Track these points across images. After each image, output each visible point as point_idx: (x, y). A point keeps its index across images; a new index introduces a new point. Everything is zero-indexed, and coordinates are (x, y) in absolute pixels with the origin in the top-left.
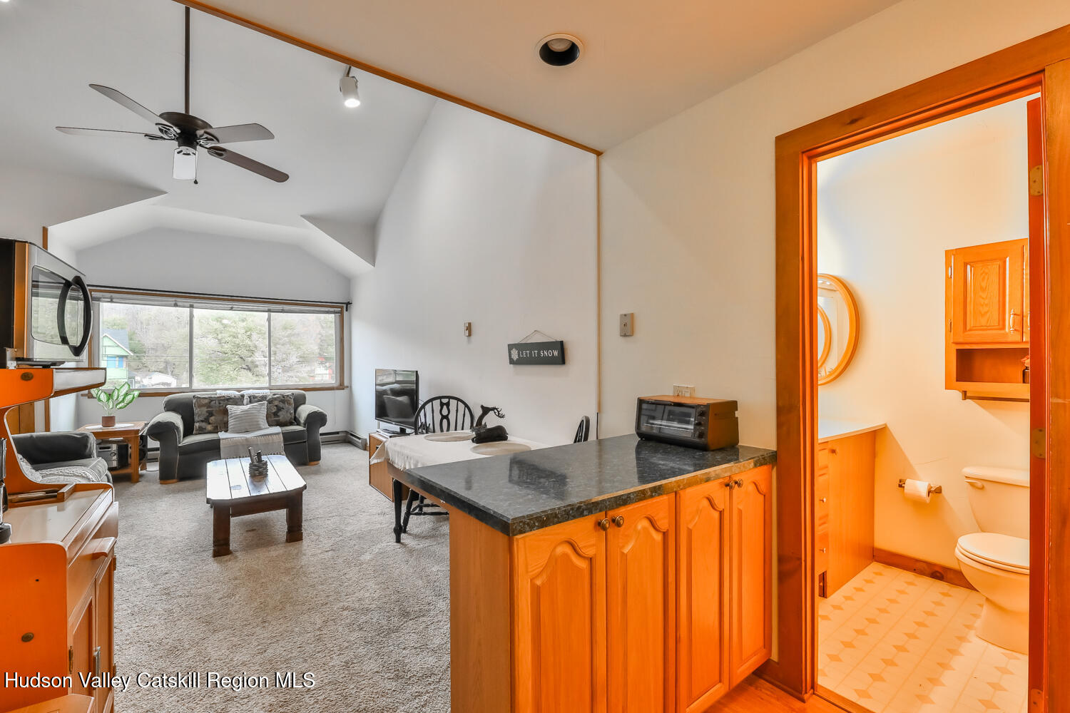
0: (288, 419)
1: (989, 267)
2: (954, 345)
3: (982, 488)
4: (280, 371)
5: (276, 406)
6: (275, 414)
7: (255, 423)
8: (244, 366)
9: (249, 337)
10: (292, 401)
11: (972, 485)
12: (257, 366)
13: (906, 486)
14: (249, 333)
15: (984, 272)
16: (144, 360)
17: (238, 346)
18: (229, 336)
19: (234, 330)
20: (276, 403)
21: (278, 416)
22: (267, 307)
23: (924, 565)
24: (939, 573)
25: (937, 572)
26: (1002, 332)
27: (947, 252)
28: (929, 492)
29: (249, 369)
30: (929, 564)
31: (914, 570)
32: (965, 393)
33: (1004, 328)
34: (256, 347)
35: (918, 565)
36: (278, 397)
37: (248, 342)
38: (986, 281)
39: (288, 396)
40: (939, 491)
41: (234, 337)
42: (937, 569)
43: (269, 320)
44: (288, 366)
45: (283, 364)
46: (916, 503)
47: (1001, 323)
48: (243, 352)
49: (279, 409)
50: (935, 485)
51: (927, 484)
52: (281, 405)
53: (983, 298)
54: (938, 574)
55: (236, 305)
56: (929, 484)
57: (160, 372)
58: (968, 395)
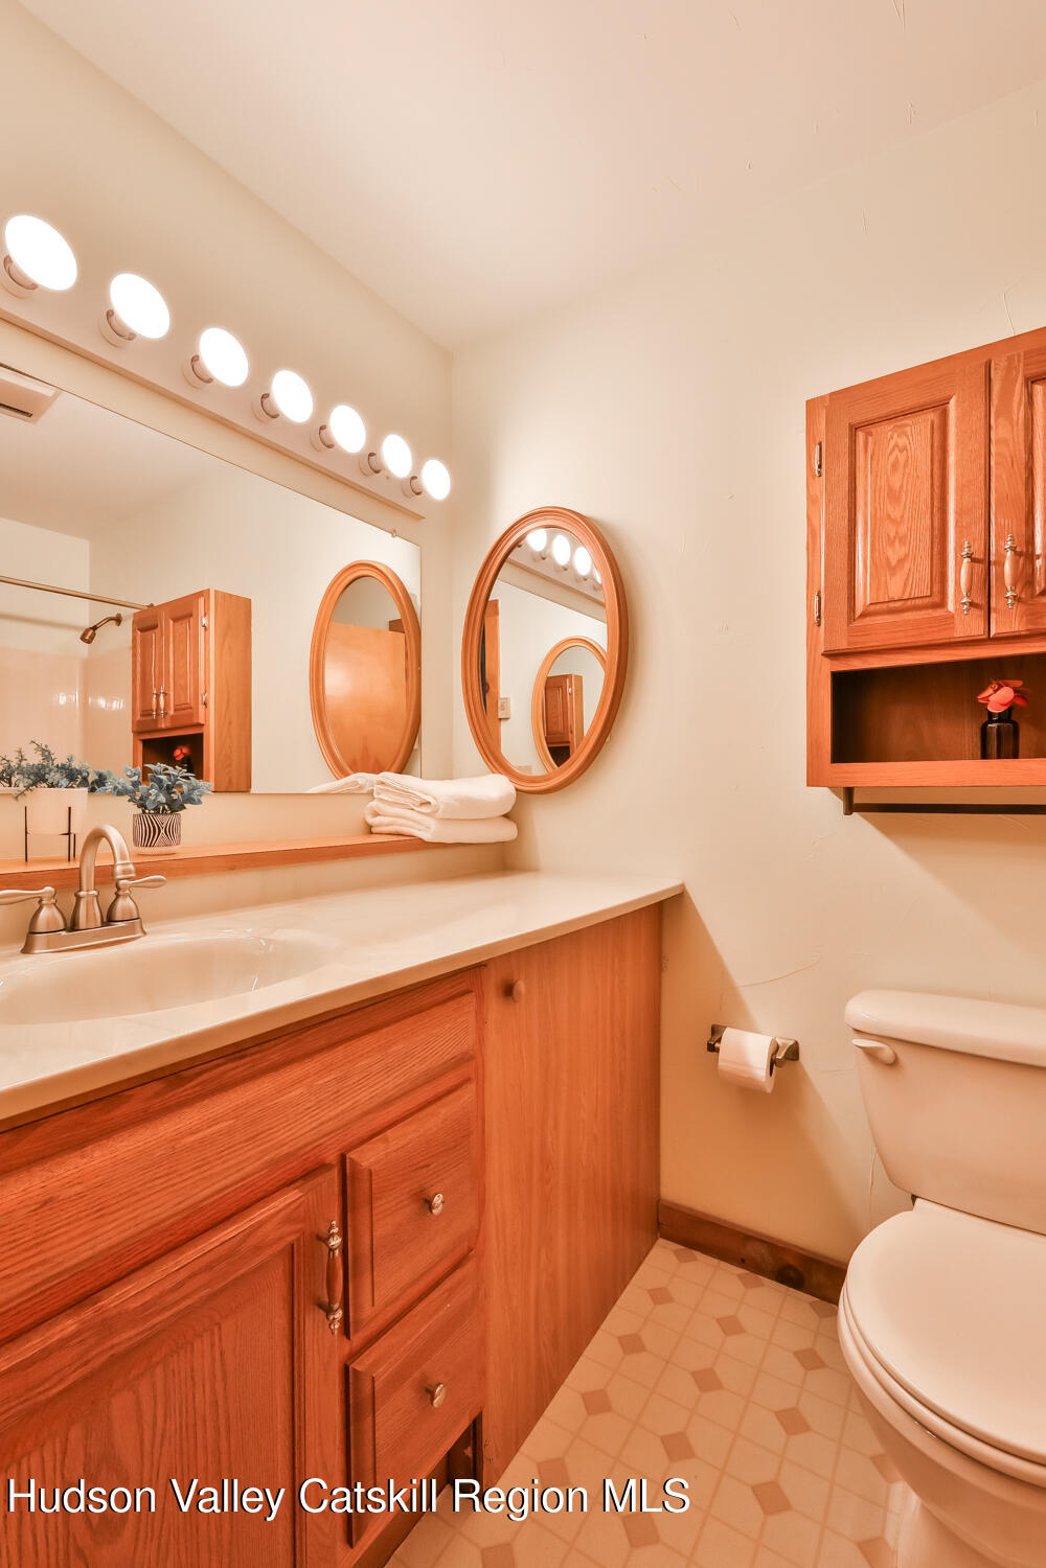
1: (908, 429)
2: (827, 661)
3: (894, 1064)
11: (870, 1054)
13: (722, 1046)
15: (896, 446)
23: (764, 1251)
24: (795, 1270)
25: (791, 1266)
26: (938, 613)
27: (810, 403)
28: (773, 1063)
30: (774, 1246)
31: (742, 1262)
32: (848, 793)
33: (942, 604)
35: (752, 1250)
38: (901, 470)
40: (793, 1053)
42: (791, 1261)
46: (744, 1091)
47: (936, 588)
50: (785, 1042)
51: (770, 1039)
53: (894, 521)
54: (792, 1274)
56: (774, 1042)
58: (857, 800)
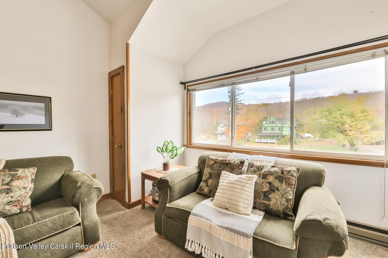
0: (281, 208)
4: (359, 134)
5: (270, 183)
6: (266, 195)
7: (234, 202)
8: (340, 131)
9: (342, 118)
10: (294, 181)
12: (346, 131)
14: (342, 116)
16: (303, 128)
17: (336, 122)
18: (332, 118)
19: (335, 115)
20: (271, 179)
21: (269, 200)
22: (288, 70)
29: (342, 132)
34: (345, 122)
36: (275, 172)
37: (341, 120)
39: (289, 172)
41: (335, 118)
43: (292, 85)
44: (364, 131)
45: (361, 130)
48: (339, 125)
49: (273, 189)
52: (276, 184)
55: (260, 75)
57: (308, 133)
